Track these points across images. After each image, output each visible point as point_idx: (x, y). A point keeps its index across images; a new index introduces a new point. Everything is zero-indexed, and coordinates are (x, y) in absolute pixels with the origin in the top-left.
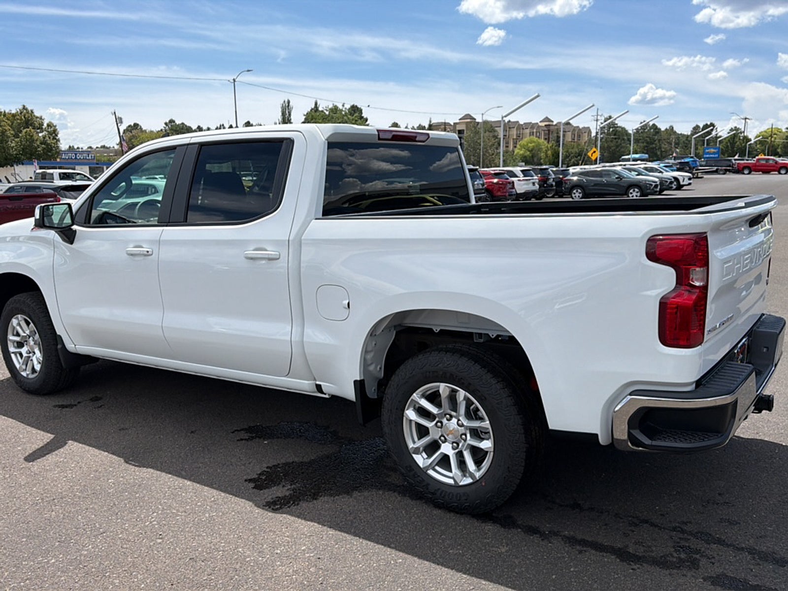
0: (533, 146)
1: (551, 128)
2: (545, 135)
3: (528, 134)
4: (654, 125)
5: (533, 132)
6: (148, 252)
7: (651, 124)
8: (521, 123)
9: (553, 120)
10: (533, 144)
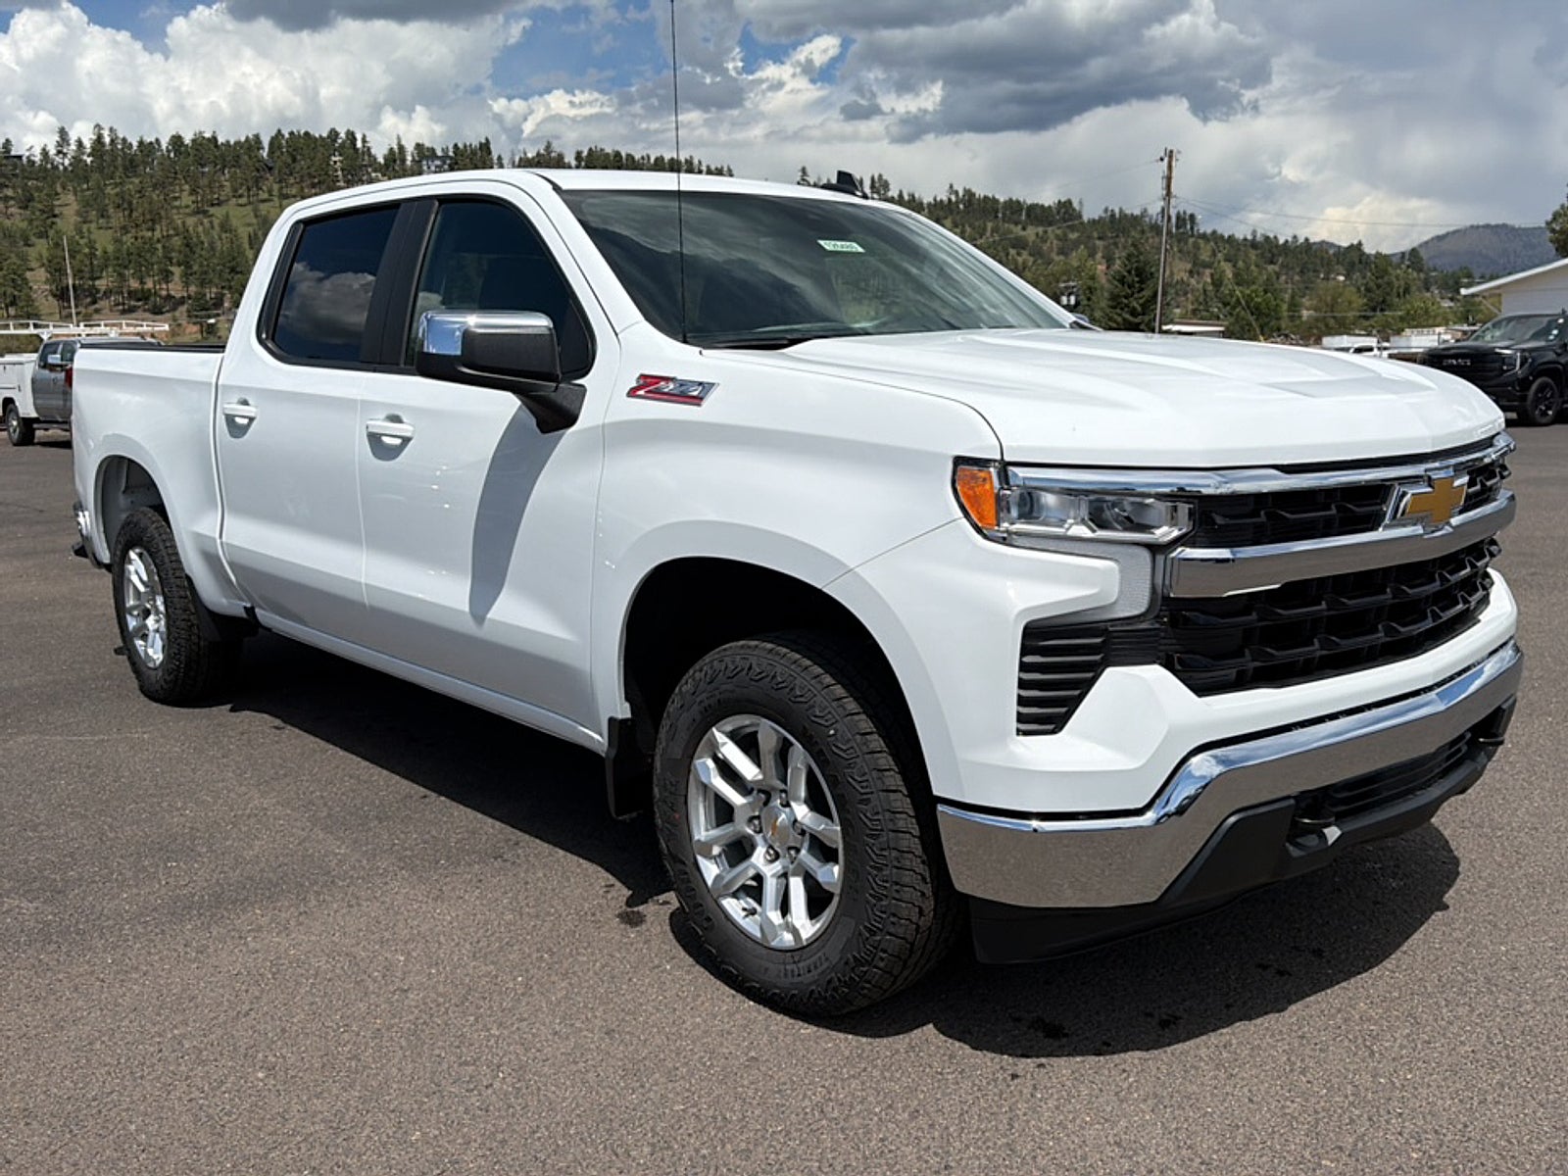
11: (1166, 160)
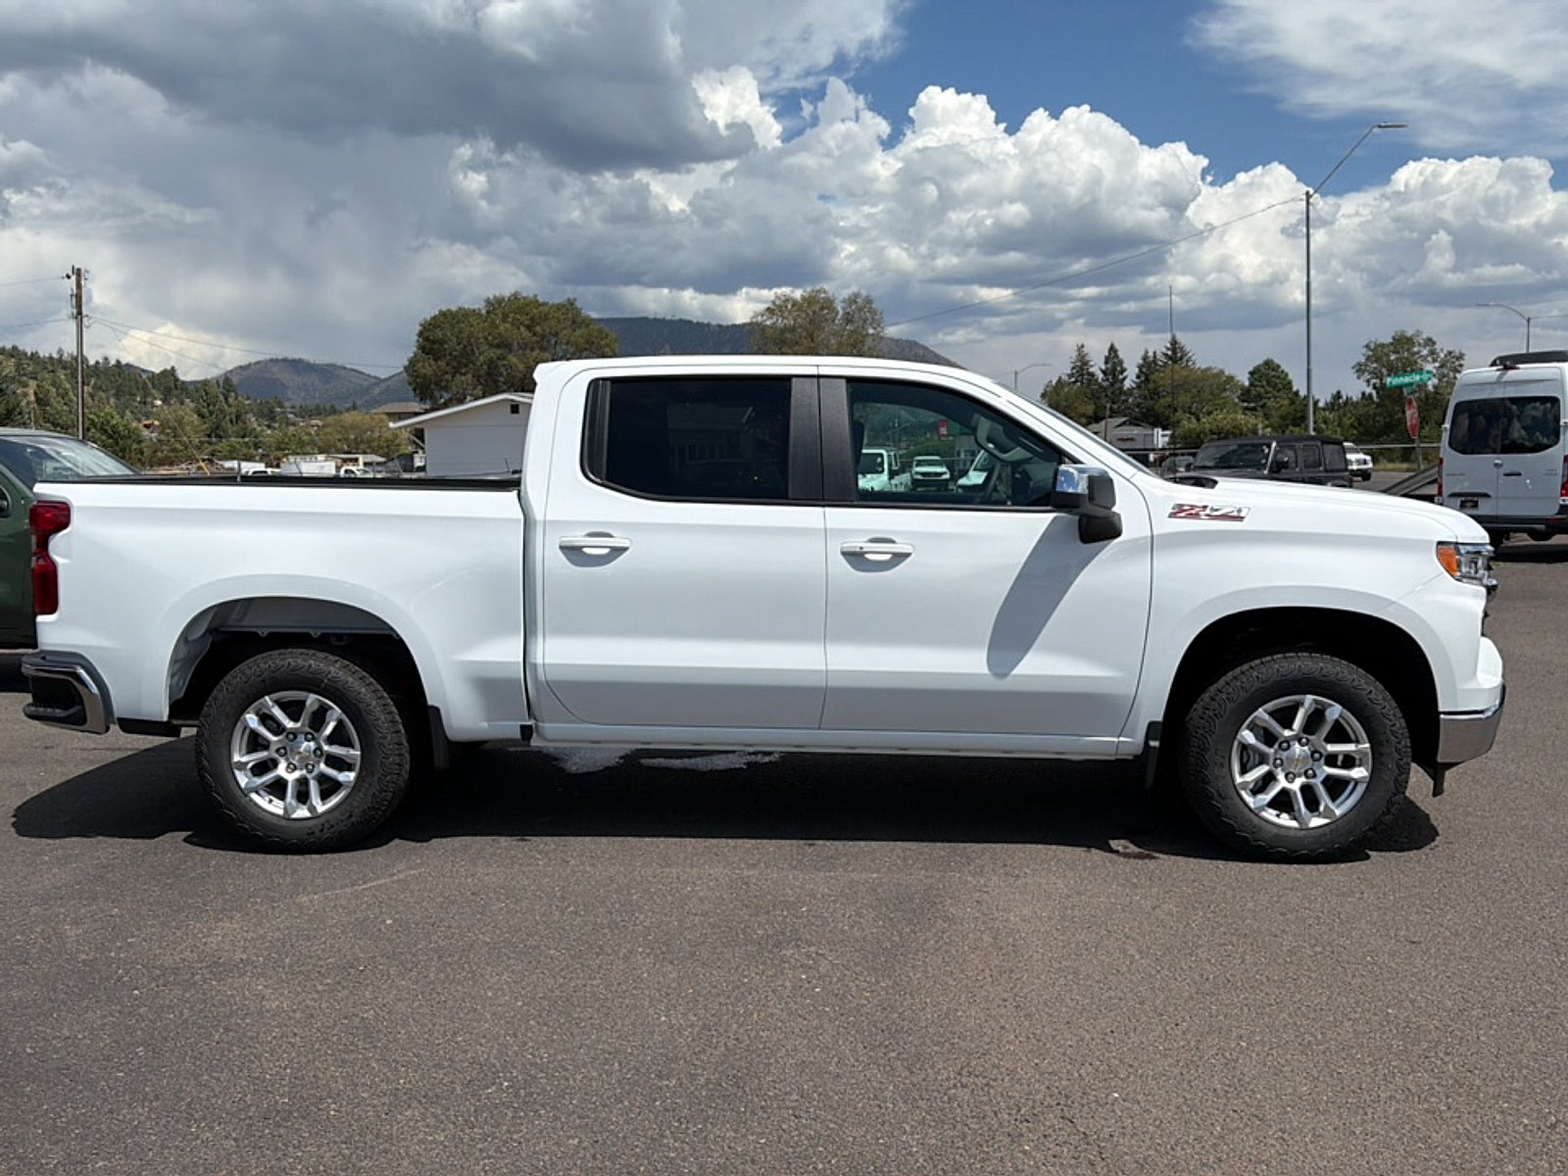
11: (74, 278)
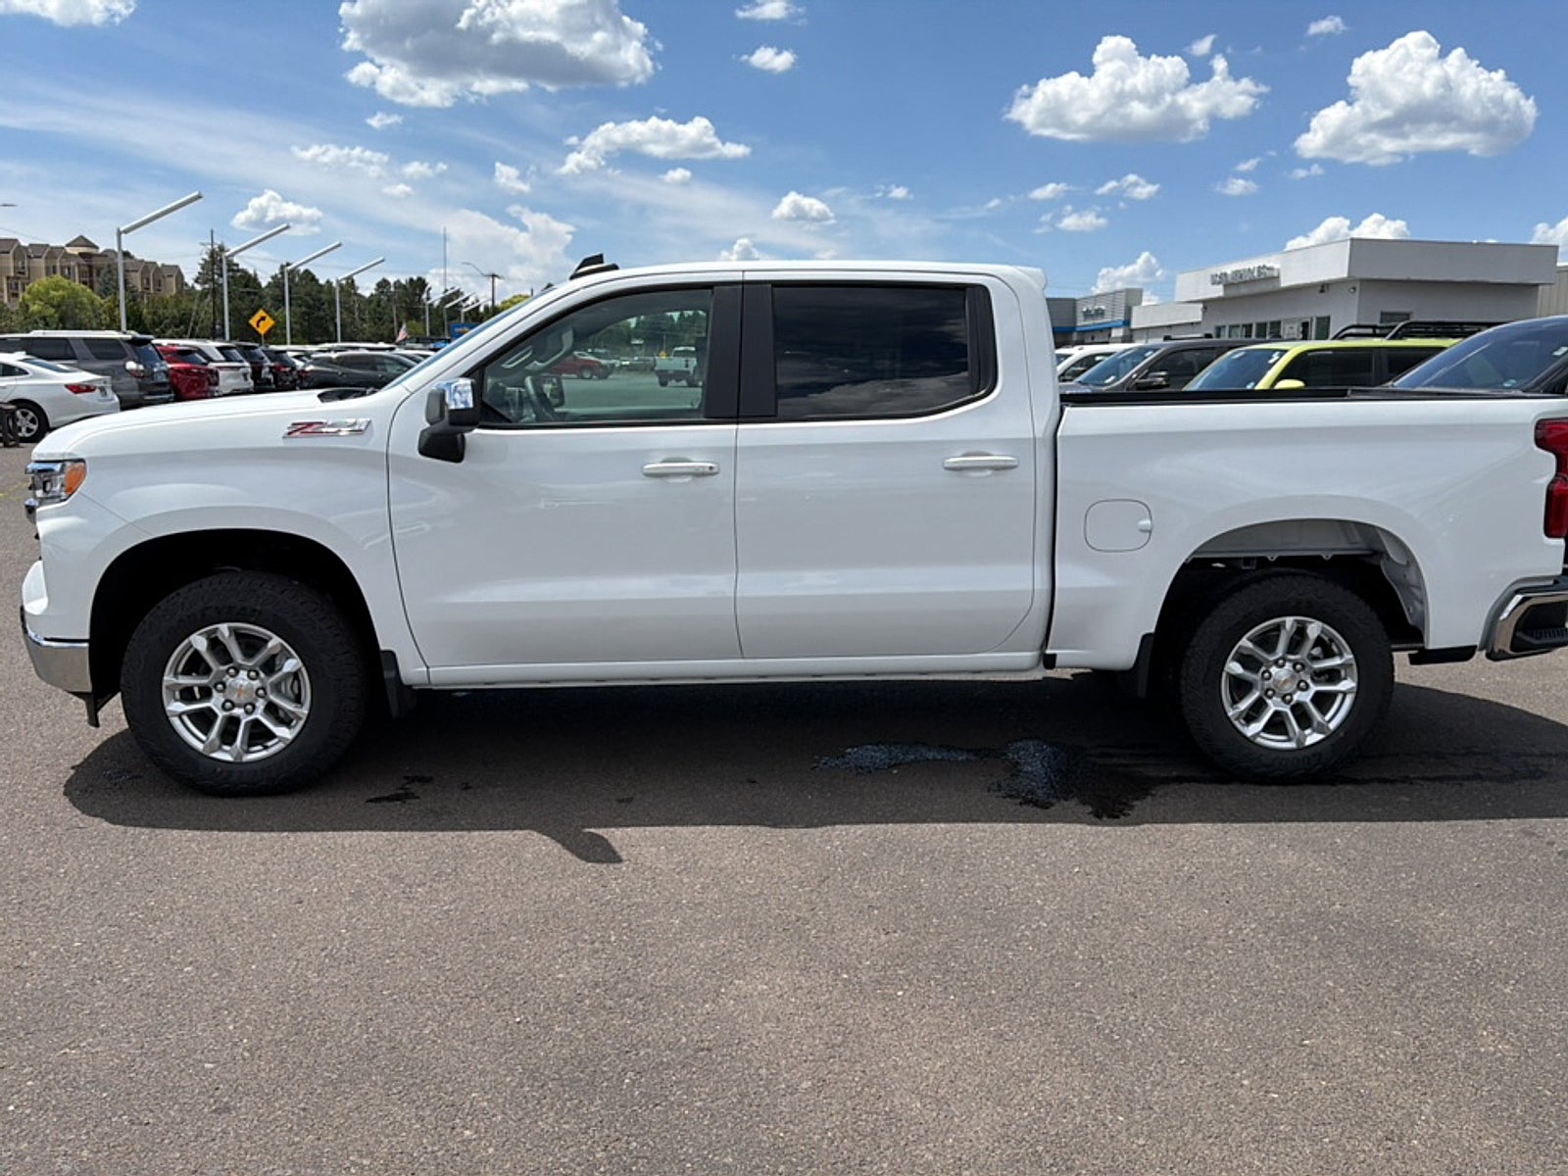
0: (63, 297)
1: (96, 262)
2: (81, 274)
3: (44, 272)
4: (307, 272)
5: (54, 267)
6: (711, 468)
7: (302, 269)
8: (24, 243)
9: (96, 244)
10: (61, 292)
